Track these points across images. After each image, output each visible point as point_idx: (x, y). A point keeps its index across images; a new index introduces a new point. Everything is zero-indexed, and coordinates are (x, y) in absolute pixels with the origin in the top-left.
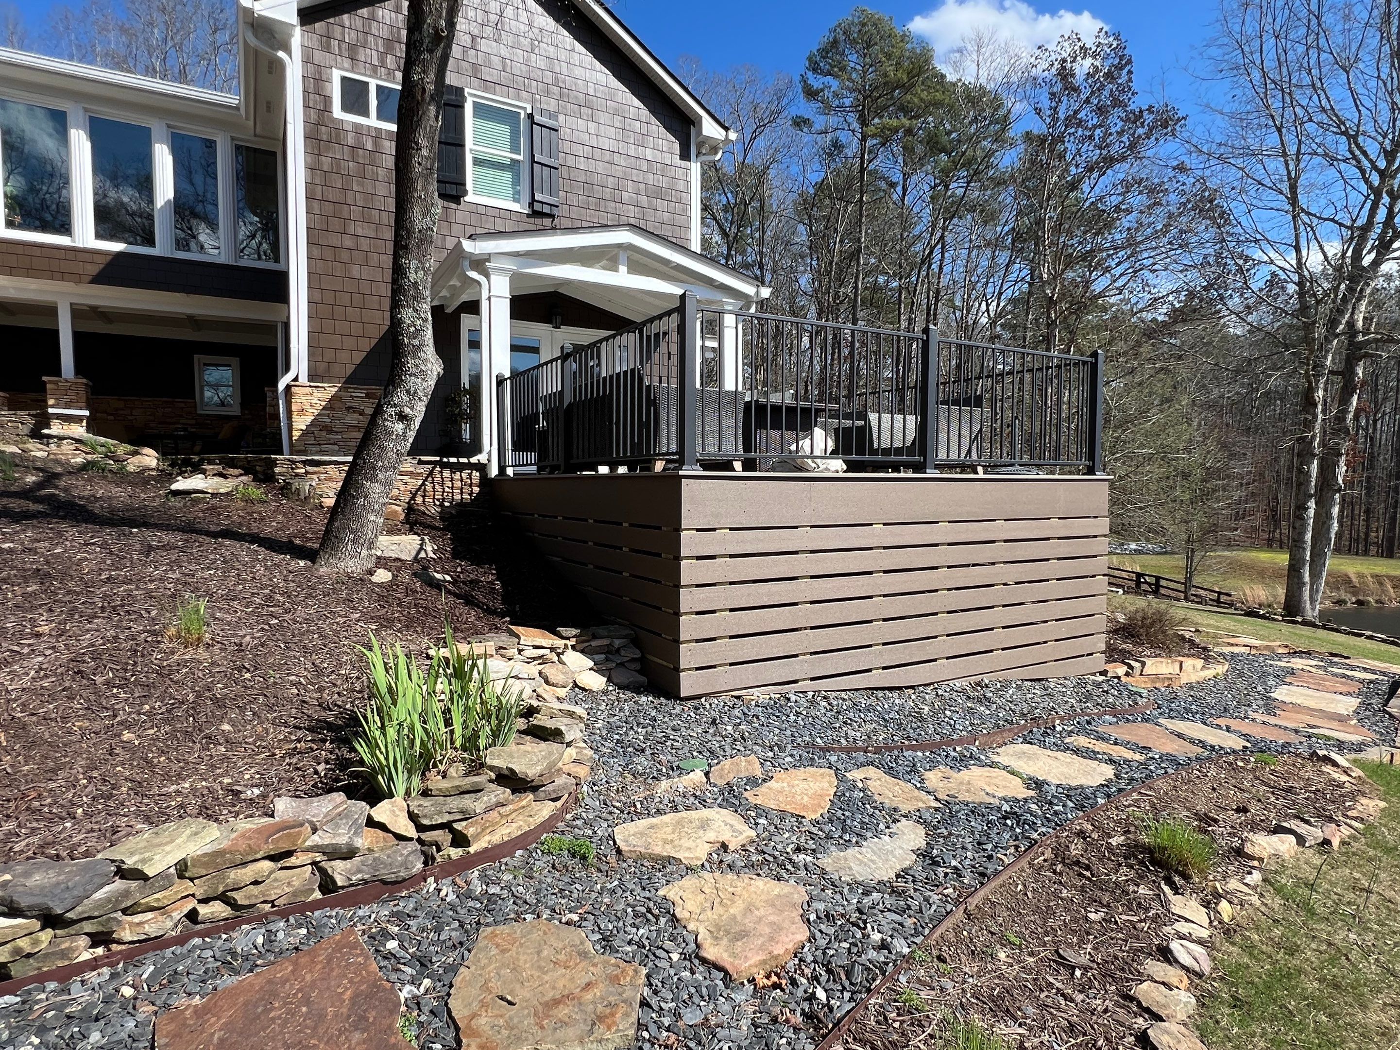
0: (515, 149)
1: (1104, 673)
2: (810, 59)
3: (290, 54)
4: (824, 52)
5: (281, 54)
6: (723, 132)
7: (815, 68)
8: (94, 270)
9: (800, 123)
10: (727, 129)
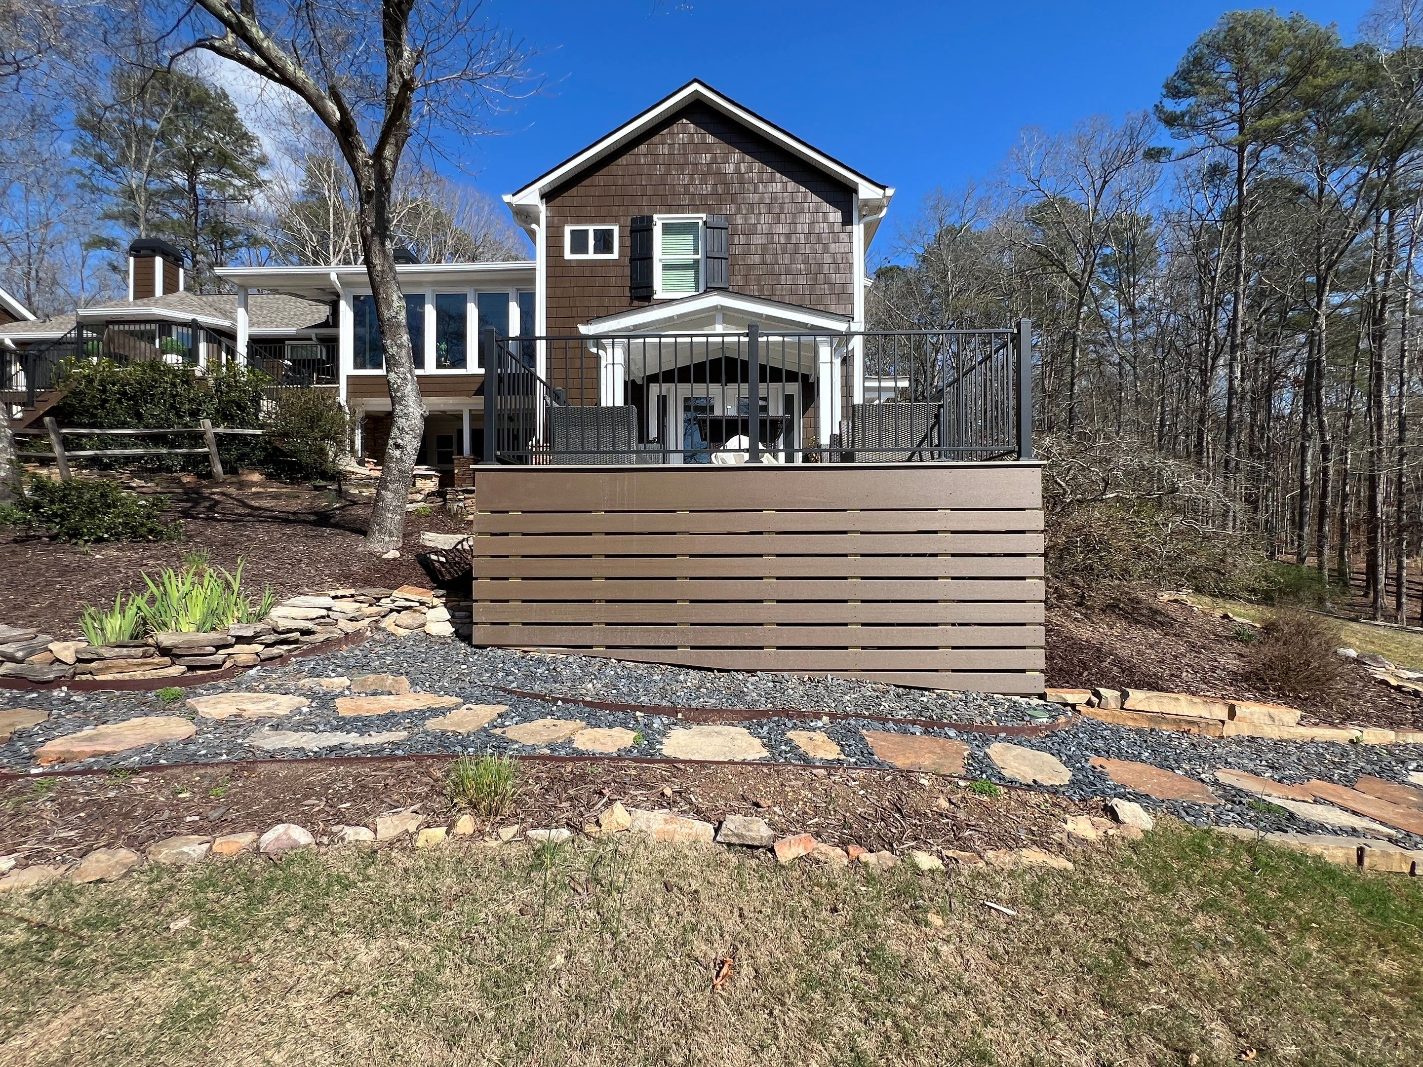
0: (696, 252)
1: (1042, 696)
2: (1166, 86)
3: (539, 225)
4: (1184, 75)
5: (534, 226)
6: (881, 191)
7: (1175, 92)
8: (475, 387)
9: (1153, 155)
10: (883, 188)
